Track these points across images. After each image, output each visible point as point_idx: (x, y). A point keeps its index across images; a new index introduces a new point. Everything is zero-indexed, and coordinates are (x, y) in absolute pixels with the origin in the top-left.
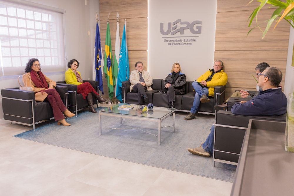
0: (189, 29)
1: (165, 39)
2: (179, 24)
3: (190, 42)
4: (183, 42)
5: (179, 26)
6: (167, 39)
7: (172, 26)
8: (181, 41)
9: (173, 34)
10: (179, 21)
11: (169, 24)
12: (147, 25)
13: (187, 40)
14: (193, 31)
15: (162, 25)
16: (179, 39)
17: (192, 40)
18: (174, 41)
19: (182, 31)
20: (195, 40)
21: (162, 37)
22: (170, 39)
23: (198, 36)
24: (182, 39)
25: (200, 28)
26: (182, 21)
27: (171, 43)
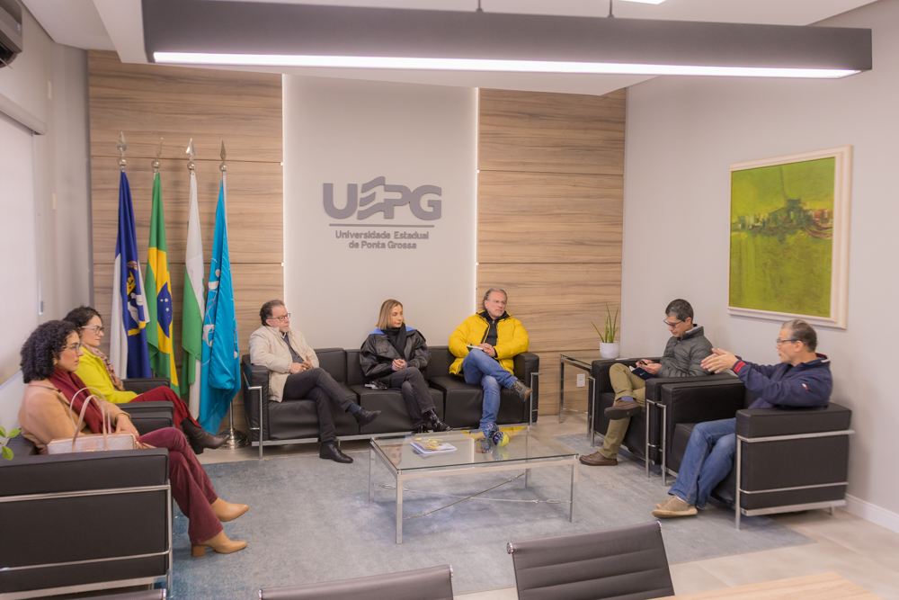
0: (408, 205)
1: (339, 229)
2: (379, 190)
3: (412, 241)
4: (392, 239)
5: (381, 195)
6: (344, 230)
7: (361, 195)
8: (388, 236)
9: (362, 216)
10: (380, 181)
11: (352, 189)
12: (280, 186)
13: (403, 236)
14: (418, 212)
15: (328, 189)
16: (380, 230)
17: (416, 236)
18: (368, 235)
19: (388, 209)
20: (426, 236)
21: (331, 225)
22: (353, 230)
23: (433, 226)
24: (391, 231)
25: (437, 206)
26: (387, 183)
27: (359, 241)
